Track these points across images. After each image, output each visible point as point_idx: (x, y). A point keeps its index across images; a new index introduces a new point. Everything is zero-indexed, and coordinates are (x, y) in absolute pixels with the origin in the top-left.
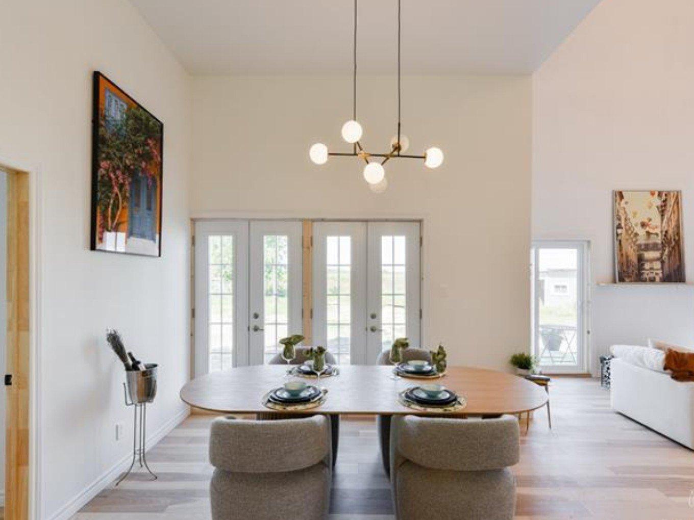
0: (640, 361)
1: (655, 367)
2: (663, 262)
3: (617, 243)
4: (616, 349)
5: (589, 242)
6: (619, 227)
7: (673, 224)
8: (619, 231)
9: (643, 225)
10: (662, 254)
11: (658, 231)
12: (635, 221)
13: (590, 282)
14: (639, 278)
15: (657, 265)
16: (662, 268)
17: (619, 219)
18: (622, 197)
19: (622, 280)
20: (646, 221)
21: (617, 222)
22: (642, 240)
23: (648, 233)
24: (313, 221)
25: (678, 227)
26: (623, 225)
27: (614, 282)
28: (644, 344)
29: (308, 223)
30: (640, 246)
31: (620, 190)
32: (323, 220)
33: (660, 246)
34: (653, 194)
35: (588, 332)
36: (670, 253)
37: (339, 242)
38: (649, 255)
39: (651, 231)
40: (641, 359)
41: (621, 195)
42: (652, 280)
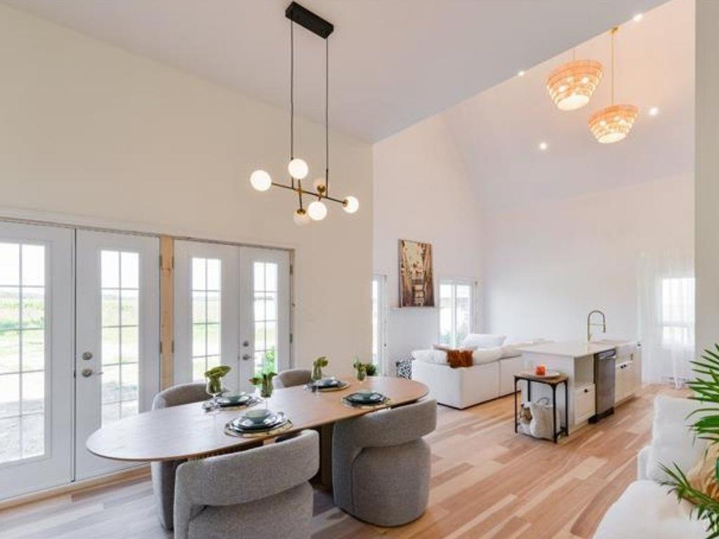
0: (432, 359)
1: (441, 362)
2: (424, 293)
3: (401, 278)
4: (415, 354)
5: (385, 276)
6: (403, 266)
7: (428, 267)
8: (403, 269)
9: (415, 266)
10: (423, 287)
11: (422, 271)
12: (411, 263)
13: (387, 306)
14: (413, 304)
15: (421, 294)
16: (424, 297)
17: (402, 260)
18: (404, 245)
19: (404, 305)
20: (416, 263)
21: (401, 263)
22: (414, 277)
23: (417, 272)
24: (174, 238)
25: (431, 269)
26: (404, 265)
27: (400, 307)
28: (429, 348)
29: (167, 240)
30: (413, 281)
31: (403, 239)
32: (188, 239)
33: (422, 282)
34: (419, 244)
35: (385, 345)
36: (427, 286)
37: (206, 265)
38: (419, 287)
39: (419, 271)
40: (433, 358)
41: (403, 243)
42: (419, 305)
